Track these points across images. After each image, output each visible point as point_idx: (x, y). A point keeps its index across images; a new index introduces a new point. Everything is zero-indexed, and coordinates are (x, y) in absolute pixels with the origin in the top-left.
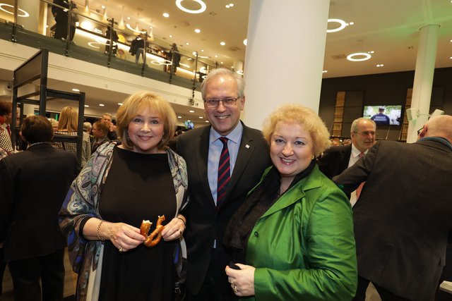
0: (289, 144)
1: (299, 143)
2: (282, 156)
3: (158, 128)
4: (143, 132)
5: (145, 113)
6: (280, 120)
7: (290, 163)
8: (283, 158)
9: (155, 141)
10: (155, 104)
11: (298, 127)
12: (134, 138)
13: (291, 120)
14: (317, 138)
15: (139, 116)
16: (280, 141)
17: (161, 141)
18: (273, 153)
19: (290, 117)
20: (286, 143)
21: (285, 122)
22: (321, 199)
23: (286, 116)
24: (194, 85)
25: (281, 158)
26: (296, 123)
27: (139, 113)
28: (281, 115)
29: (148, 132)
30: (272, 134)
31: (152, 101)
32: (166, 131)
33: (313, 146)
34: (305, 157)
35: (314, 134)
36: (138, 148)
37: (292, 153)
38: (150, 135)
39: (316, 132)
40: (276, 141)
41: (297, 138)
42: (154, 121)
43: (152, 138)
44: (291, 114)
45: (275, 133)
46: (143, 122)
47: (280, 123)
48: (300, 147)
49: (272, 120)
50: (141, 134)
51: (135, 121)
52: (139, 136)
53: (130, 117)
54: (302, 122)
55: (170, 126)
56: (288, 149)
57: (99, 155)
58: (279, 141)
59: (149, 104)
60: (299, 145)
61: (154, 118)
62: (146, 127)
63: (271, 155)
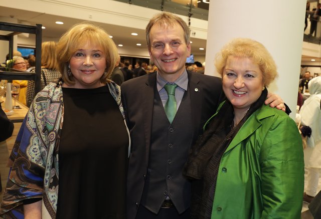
0: (240, 77)
1: (249, 76)
2: (234, 89)
3: (100, 62)
4: (86, 65)
5: (86, 46)
6: (231, 54)
7: (242, 95)
8: (234, 90)
9: (98, 75)
10: (97, 38)
11: (248, 60)
12: (77, 73)
13: (240, 54)
14: (266, 71)
15: (81, 50)
16: (232, 74)
17: (103, 75)
18: (225, 86)
19: (240, 52)
20: (237, 76)
21: (236, 57)
22: (273, 128)
23: (236, 51)
24: (190, 10)
25: (233, 90)
26: (245, 57)
27: (80, 47)
28: (231, 50)
29: (91, 66)
30: (224, 68)
31: (93, 34)
32: (108, 64)
33: (263, 78)
34: (256, 89)
35: (263, 67)
36: (82, 82)
37: (243, 85)
38: (92, 68)
39: (264, 65)
40: (228, 74)
41: (247, 71)
42: (96, 55)
43: (95, 72)
44: (240, 49)
45: (227, 68)
46: (85, 56)
47: (230, 57)
48: (250, 80)
49: (223, 54)
50: (83, 69)
51: (77, 55)
52: (82, 71)
53: (71, 51)
54: (251, 56)
55: (112, 59)
56: (239, 82)
57: (52, 102)
58: (230, 75)
59: (90, 37)
60: (250, 78)
61: (96, 51)
62: (88, 60)
63: (224, 88)
